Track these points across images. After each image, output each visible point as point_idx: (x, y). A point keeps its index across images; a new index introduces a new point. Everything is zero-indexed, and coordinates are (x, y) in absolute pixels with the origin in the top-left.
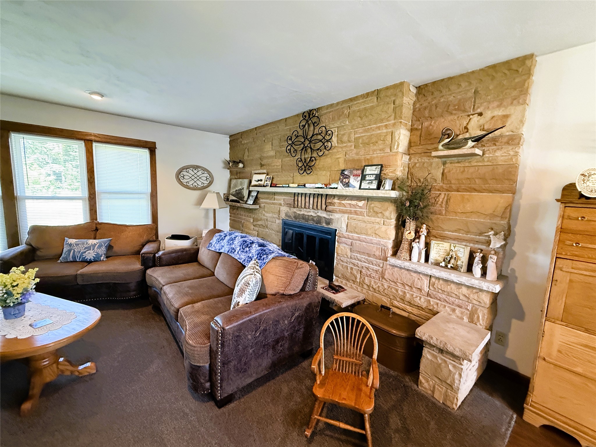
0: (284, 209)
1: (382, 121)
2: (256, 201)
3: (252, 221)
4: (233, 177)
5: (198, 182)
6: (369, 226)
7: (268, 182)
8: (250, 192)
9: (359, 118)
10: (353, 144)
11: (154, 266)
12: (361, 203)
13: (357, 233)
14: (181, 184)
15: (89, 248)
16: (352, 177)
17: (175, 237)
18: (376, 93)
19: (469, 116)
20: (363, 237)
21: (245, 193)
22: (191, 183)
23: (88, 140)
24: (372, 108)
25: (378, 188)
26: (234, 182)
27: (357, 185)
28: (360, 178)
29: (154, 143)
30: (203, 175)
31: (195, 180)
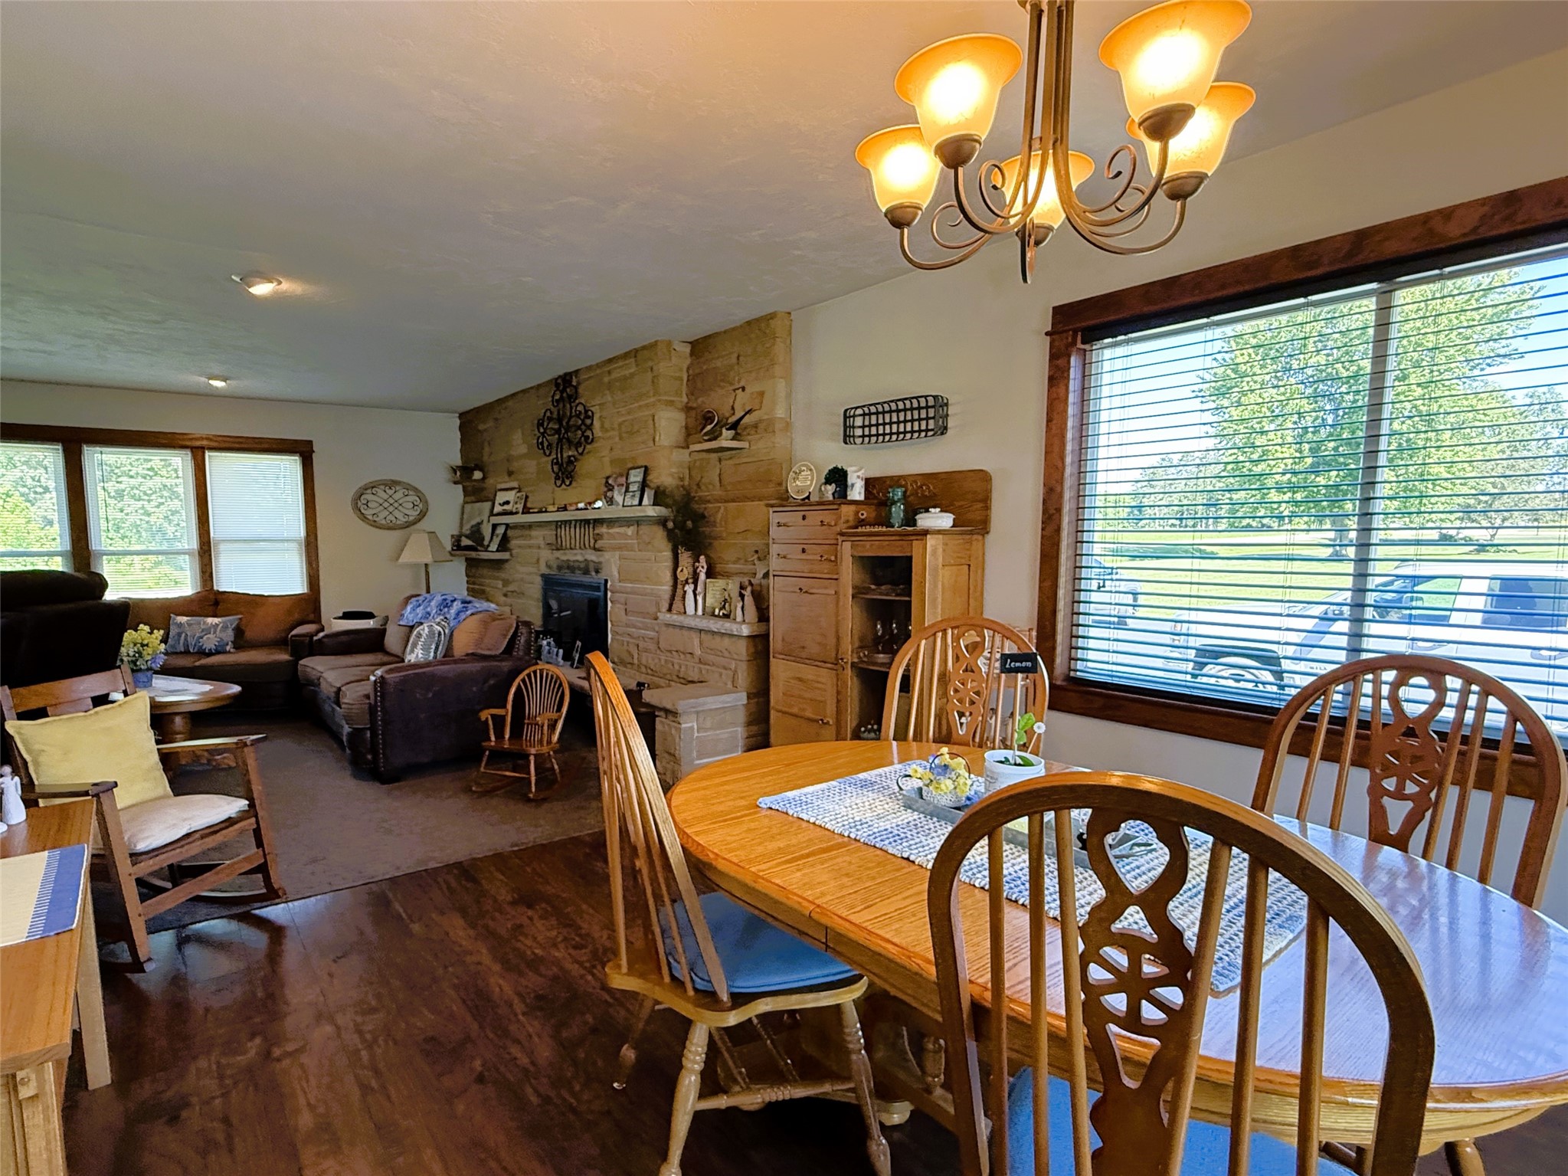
0: (546, 555)
1: (643, 397)
2: (504, 545)
3: (500, 586)
4: (468, 499)
5: (396, 513)
6: (641, 566)
7: (518, 506)
8: (495, 527)
9: (620, 392)
10: (616, 433)
11: (312, 654)
12: (630, 531)
13: (630, 581)
14: (363, 518)
15: (207, 631)
17: (348, 616)
18: (633, 354)
19: (734, 390)
20: (636, 586)
21: (487, 531)
22: (382, 515)
23: (197, 448)
24: (632, 375)
25: (641, 503)
26: (468, 507)
29: (310, 443)
30: (407, 498)
31: (391, 509)
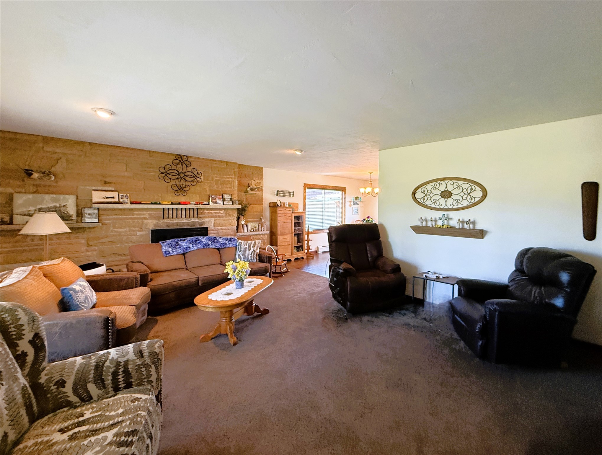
0: (151, 222)
1: (229, 175)
6: (226, 222)
7: (125, 200)
9: (217, 171)
10: (215, 182)
12: (222, 212)
13: (220, 226)
16: (217, 199)
19: (251, 180)
20: (223, 228)
25: (233, 204)
27: (222, 203)
28: (222, 200)
